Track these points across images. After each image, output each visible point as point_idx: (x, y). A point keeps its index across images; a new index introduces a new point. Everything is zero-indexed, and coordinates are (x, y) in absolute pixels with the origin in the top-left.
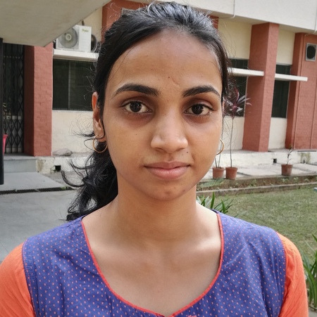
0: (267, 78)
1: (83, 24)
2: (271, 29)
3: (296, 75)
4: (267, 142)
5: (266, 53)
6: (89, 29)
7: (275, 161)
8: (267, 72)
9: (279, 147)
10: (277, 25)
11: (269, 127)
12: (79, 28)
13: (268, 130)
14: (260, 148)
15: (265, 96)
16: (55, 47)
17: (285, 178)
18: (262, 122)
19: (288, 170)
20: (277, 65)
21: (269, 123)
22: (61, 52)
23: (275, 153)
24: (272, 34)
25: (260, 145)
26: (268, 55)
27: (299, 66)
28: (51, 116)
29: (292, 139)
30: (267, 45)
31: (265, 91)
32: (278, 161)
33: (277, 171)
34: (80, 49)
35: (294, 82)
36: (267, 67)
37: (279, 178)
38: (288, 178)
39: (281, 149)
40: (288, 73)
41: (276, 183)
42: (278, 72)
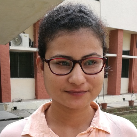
0: (118, 57)
1: (24, 33)
2: (119, 33)
3: (132, 55)
4: (120, 90)
5: (117, 45)
6: (28, 35)
7: (124, 99)
8: (118, 55)
10: (122, 30)
11: (120, 82)
12: (22, 35)
13: (120, 84)
14: (117, 93)
15: (118, 67)
16: (10, 45)
17: (131, 108)
18: (117, 80)
19: (132, 103)
20: (123, 51)
21: (121, 80)
22: (14, 48)
23: (124, 95)
24: (120, 35)
25: (116, 91)
26: (119, 46)
27: (134, 51)
28: (10, 81)
29: (132, 88)
30: (117, 40)
31: (118, 64)
32: (125, 99)
33: (127, 104)
34: (23, 46)
35: (132, 59)
36: (118, 52)
37: (128, 108)
39: (126, 93)
40: (128, 55)
41: (127, 110)
42: (123, 54)
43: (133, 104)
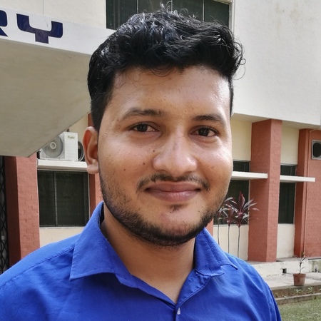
0: (271, 180)
1: (68, 131)
2: (273, 127)
3: (303, 176)
4: (275, 251)
5: (269, 153)
6: (76, 135)
7: (284, 271)
8: (271, 174)
9: (287, 255)
10: (279, 122)
11: (276, 234)
12: (65, 135)
13: (275, 237)
14: (268, 257)
15: (270, 201)
16: (38, 157)
17: (299, 289)
18: (269, 229)
19: (301, 279)
20: (281, 166)
21: (277, 230)
22: (46, 162)
23: (284, 263)
24: (275, 132)
25: (267, 254)
26: (272, 155)
27: (306, 165)
28: (38, 234)
29: (302, 246)
30: (269, 144)
31: (270, 195)
32: (287, 271)
33: (288, 282)
34: (66, 158)
35: (301, 184)
36: (271, 168)
37: (293, 289)
38: (301, 288)
39: (290, 258)
40: (293, 174)
41: (289, 295)
42: (282, 173)
43: (303, 281)
